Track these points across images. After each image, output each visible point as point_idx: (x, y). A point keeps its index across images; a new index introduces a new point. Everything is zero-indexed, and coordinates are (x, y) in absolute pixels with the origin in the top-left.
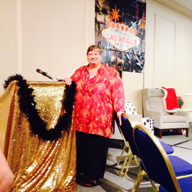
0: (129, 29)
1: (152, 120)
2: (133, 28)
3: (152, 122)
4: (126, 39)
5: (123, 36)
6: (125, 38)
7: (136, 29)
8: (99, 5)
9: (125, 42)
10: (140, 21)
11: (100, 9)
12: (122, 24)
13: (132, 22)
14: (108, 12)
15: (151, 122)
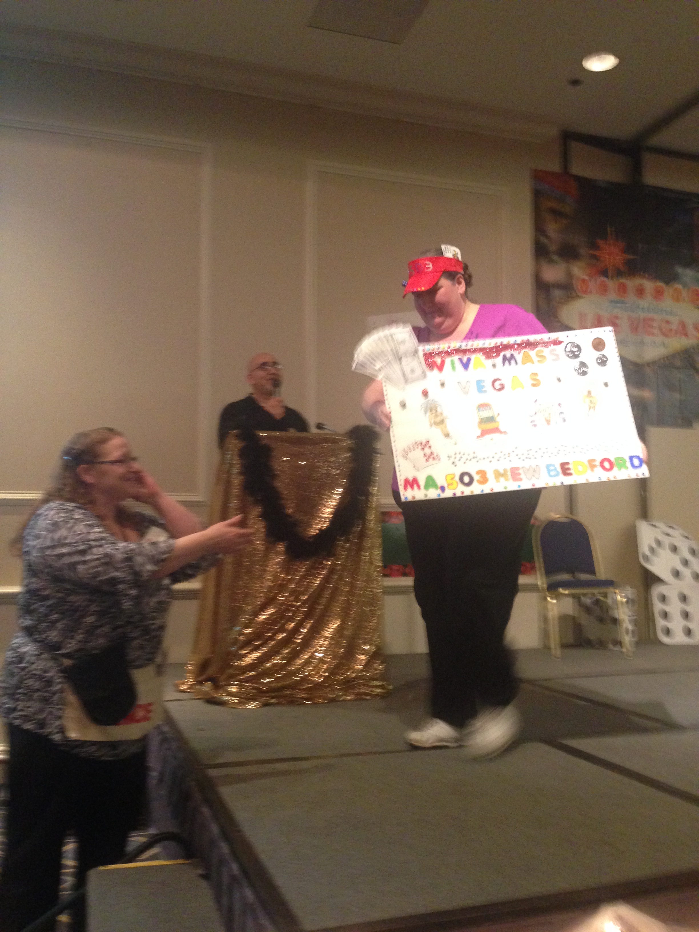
0: (668, 291)
2: (685, 287)
4: (655, 323)
5: (642, 315)
8: (547, 236)
9: (653, 334)
11: (553, 248)
12: (638, 281)
13: (680, 270)
14: (583, 251)
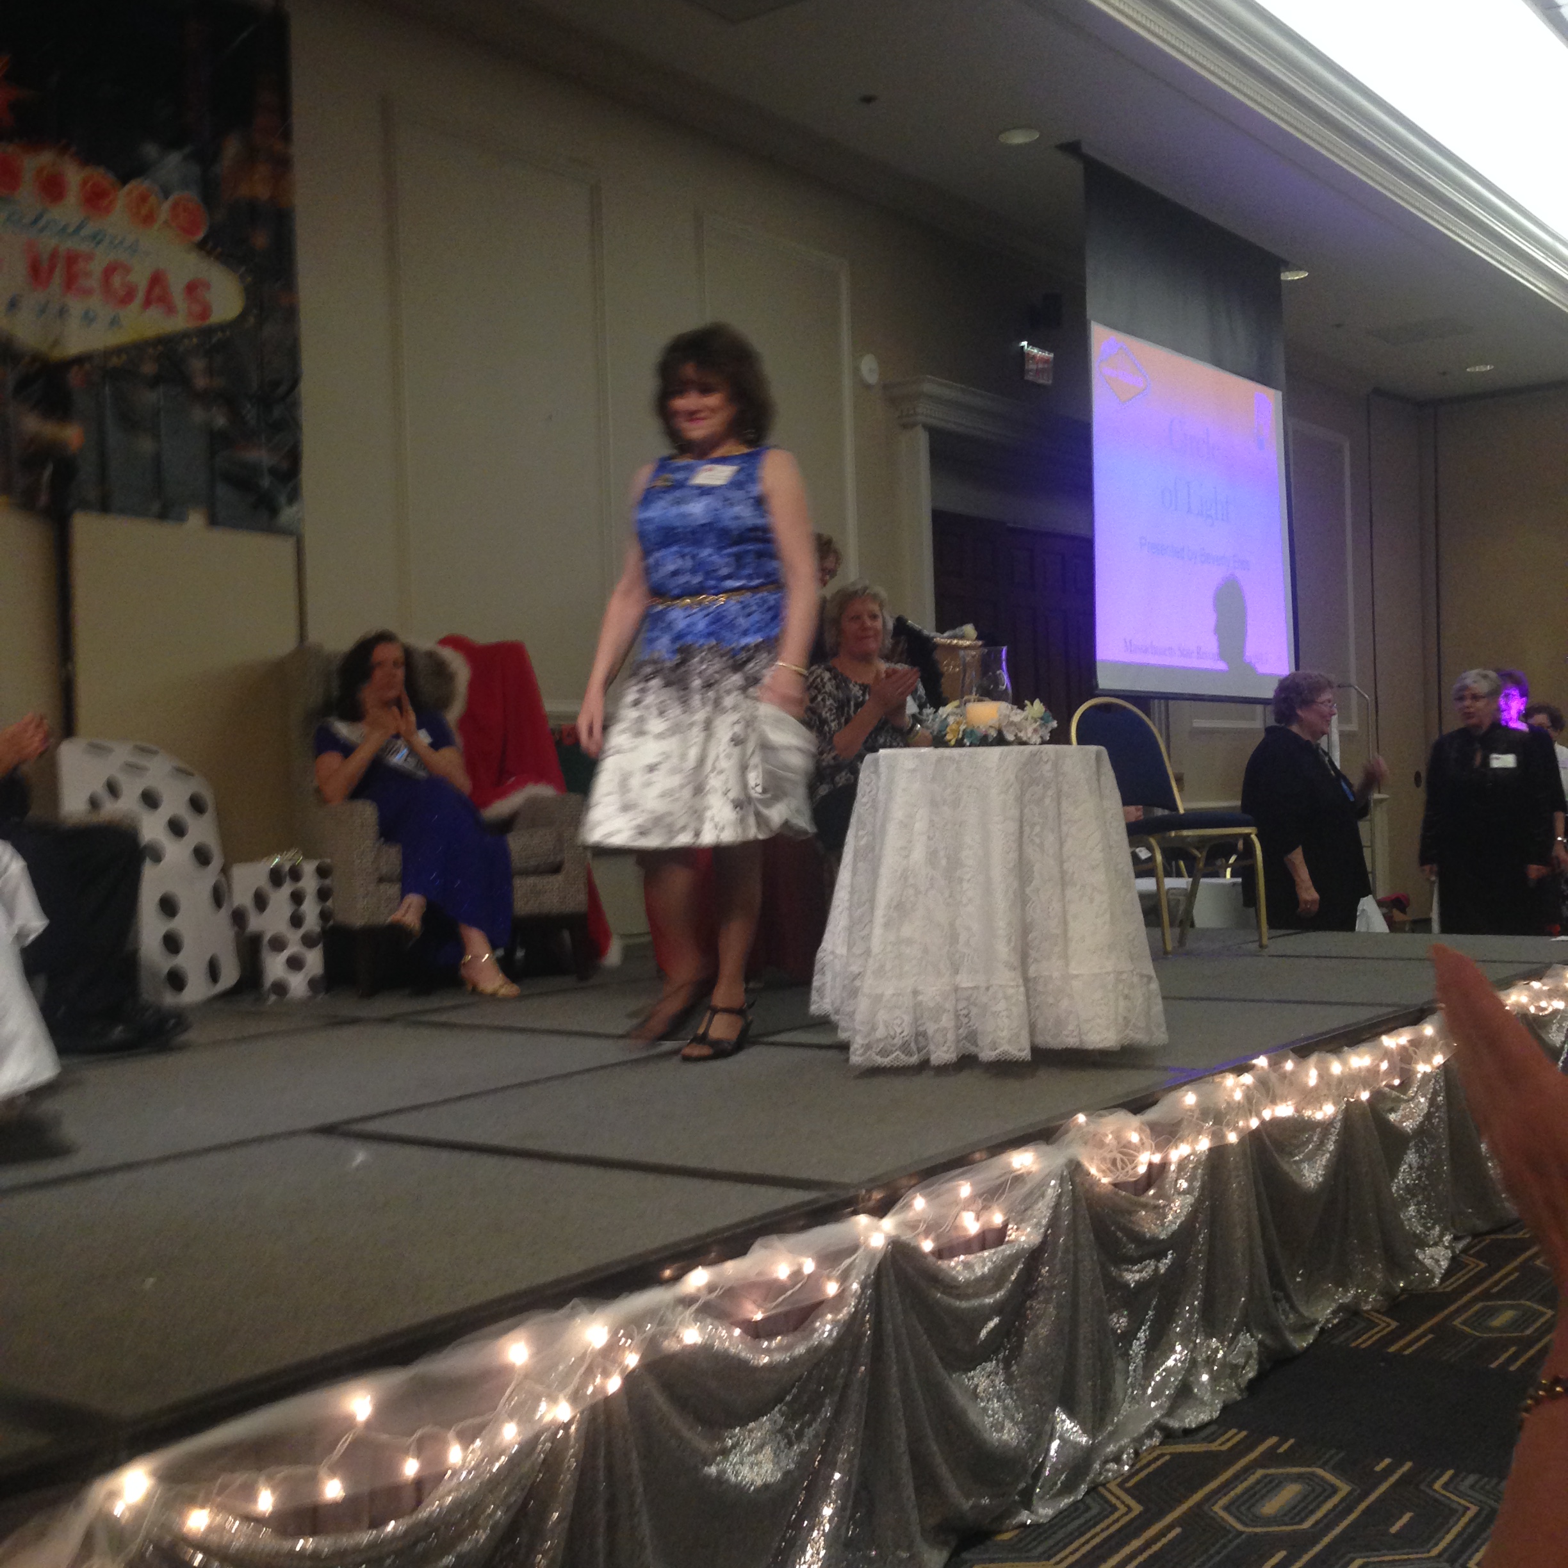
0: (123, 197)
1: (309, 869)
2: (166, 193)
3: (309, 883)
4: (96, 267)
5: (61, 243)
6: (90, 257)
7: (191, 196)
9: (88, 292)
10: (232, 148)
12: (46, 157)
15: (301, 884)
